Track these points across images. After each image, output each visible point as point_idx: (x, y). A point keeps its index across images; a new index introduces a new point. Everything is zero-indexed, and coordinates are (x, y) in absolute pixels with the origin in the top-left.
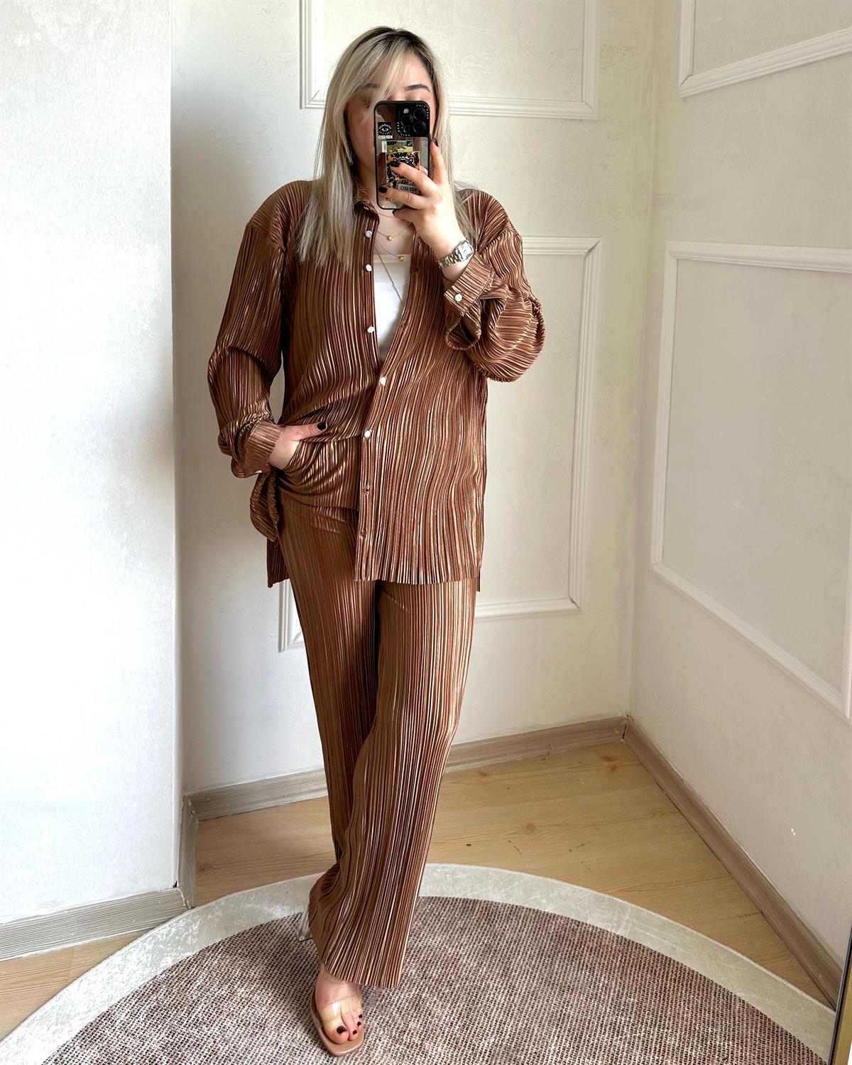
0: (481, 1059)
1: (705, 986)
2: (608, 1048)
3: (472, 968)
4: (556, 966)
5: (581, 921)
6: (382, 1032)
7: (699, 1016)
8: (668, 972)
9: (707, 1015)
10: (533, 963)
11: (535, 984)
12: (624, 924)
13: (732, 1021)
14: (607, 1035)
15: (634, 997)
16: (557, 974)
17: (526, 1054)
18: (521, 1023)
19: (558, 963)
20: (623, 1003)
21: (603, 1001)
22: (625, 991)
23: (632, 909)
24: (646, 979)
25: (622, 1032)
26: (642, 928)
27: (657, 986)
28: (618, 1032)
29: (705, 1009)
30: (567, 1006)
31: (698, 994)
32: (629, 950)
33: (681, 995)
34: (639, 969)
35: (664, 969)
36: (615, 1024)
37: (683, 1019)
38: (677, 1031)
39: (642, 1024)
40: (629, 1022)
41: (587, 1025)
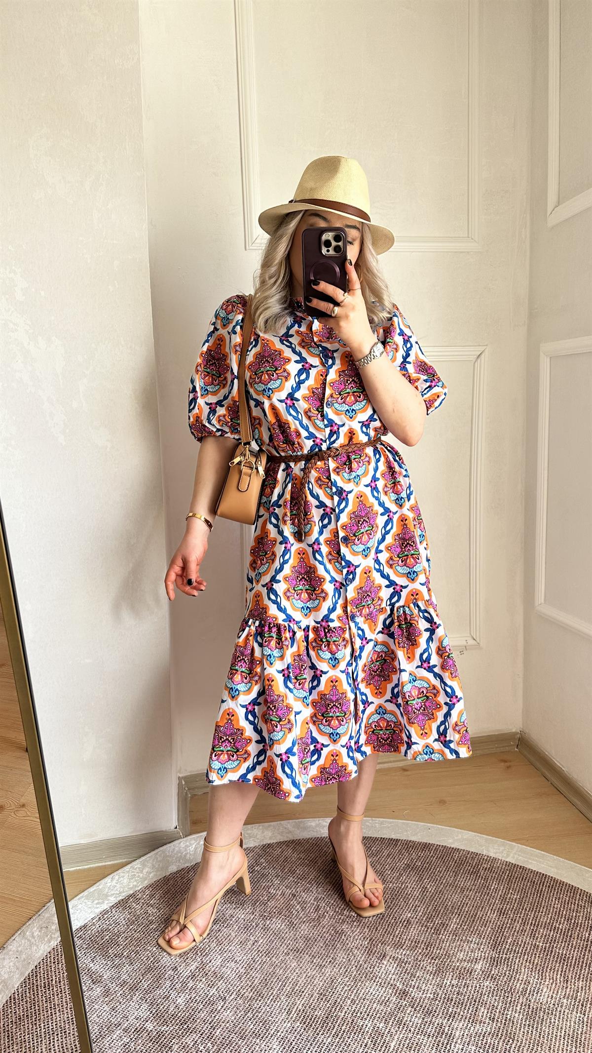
0: (401, 925)
1: (573, 890)
2: (496, 922)
3: (395, 876)
4: (459, 877)
5: (479, 853)
6: (328, 909)
7: (566, 906)
8: (544, 882)
9: (573, 906)
10: (441, 875)
11: (442, 886)
12: (512, 855)
14: (495, 914)
15: (517, 895)
16: (459, 881)
17: (434, 923)
18: (431, 907)
19: (460, 875)
20: (508, 898)
21: (494, 897)
22: (511, 891)
23: (518, 847)
24: (527, 885)
25: (507, 913)
26: (526, 857)
27: (535, 889)
28: (504, 913)
29: (572, 903)
30: (466, 898)
31: (567, 895)
32: (515, 869)
33: (553, 895)
34: (522, 880)
35: (541, 880)
36: (502, 909)
37: (554, 907)
38: (548, 914)
39: (522, 910)
40: (513, 908)
41: (480, 909)
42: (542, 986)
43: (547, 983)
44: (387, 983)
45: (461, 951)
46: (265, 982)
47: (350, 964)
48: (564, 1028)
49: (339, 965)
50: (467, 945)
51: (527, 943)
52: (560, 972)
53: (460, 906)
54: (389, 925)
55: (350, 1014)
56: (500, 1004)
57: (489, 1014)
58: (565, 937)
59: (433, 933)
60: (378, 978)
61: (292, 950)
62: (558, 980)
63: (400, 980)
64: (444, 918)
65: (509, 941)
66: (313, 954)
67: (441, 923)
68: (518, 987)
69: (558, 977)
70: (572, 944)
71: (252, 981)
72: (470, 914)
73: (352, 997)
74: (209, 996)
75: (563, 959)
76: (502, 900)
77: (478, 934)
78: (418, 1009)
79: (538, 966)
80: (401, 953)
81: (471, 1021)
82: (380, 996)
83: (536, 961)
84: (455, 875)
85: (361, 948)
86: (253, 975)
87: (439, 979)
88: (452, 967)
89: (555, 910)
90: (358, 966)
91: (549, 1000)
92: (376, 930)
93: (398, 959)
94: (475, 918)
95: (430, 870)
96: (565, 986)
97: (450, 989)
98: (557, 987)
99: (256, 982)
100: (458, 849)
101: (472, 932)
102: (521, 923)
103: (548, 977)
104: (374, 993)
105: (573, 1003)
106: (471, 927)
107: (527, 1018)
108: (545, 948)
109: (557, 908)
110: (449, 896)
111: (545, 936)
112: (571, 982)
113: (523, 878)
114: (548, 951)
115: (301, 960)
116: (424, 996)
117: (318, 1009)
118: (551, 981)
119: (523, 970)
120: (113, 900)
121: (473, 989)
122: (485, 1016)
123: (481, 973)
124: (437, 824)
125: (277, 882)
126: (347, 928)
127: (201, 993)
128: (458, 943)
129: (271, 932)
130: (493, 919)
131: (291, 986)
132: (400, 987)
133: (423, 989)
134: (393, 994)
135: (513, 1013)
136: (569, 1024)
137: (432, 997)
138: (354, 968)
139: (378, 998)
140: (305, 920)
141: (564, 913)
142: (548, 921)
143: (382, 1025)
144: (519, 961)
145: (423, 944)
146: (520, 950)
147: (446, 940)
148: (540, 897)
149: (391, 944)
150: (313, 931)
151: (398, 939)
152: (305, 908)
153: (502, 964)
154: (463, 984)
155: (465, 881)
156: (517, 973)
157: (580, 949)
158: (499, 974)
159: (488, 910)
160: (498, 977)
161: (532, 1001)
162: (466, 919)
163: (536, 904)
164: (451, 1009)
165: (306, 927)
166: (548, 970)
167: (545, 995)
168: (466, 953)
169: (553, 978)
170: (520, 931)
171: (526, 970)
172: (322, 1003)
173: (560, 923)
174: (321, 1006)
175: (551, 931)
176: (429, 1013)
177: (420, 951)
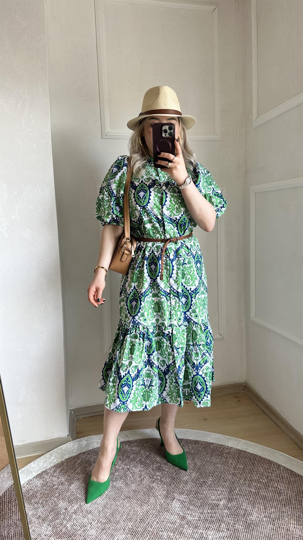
0: (183, 483)
1: (270, 462)
2: (231, 480)
4: (213, 457)
6: (146, 475)
7: (266, 471)
8: (255, 459)
9: (270, 470)
10: (204, 456)
11: (204, 462)
12: (240, 445)
13: (279, 472)
14: (231, 476)
15: (242, 466)
16: (213, 459)
17: (200, 481)
19: (213, 456)
20: (237, 467)
21: (230, 467)
22: (239, 464)
23: (243, 441)
24: (247, 461)
25: (237, 475)
26: (246, 446)
27: (251, 462)
28: (235, 475)
29: (269, 469)
30: (216, 468)
31: (267, 465)
32: (241, 453)
33: (260, 465)
34: (245, 458)
35: (254, 458)
36: (234, 473)
37: (260, 471)
38: (257, 475)
39: (244, 473)
40: (240, 472)
41: (223, 473)
42: (253, 512)
43: (256, 510)
44: (175, 513)
45: (213, 495)
46: (112, 514)
47: (157, 504)
48: (264, 532)
49: (151, 504)
50: (216, 492)
51: (246, 490)
52: (262, 504)
53: (213, 472)
54: (177, 483)
55: (156, 529)
56: (232, 521)
57: (226, 527)
58: (265, 486)
59: (199, 486)
60: (170, 511)
61: (127, 497)
62: (261, 508)
63: (182, 511)
64: (205, 479)
65: (237, 489)
66: (137, 499)
67: (203, 481)
68: (241, 513)
69: (262, 507)
70: (269, 490)
71: (106, 514)
72: (218, 476)
73: (157, 521)
74: (83, 523)
75: (264, 498)
76: (234, 469)
77: (222, 486)
78: (190, 525)
79: (252, 501)
80: (182, 497)
81: (217, 531)
82: (171, 519)
83: (251, 499)
84: (211, 457)
85: (162, 495)
86: (106, 511)
87: (201, 510)
88: (208, 503)
89: (261, 473)
90: (161, 505)
91: (257, 519)
92: (170, 486)
93: (181, 500)
94: (220, 478)
95: (198, 454)
96: (265, 511)
97: (207, 515)
98: (261, 512)
99: (108, 514)
100: (213, 443)
101: (219, 485)
102: (244, 480)
103: (256, 507)
104: (168, 518)
105: (268, 520)
106: (218, 483)
107: (245, 528)
108: (255, 492)
109: (262, 472)
110: (208, 467)
111: (256, 486)
112: (268, 509)
113: (245, 457)
114: (257, 494)
115: (131, 502)
116: (194, 519)
117: (139, 527)
118: (258, 509)
119: (244, 504)
120: (35, 474)
121: (219, 514)
122: (224, 528)
123: (223, 506)
124: (202, 431)
125: (120, 462)
126: (155, 485)
127: (79, 521)
128: (212, 491)
129: (116, 488)
130: (230, 478)
131: (126, 516)
132: (182, 515)
133: (193, 515)
134: (178, 518)
135: (239, 526)
136: (266, 531)
137: (198, 519)
138: (158, 506)
139: (170, 521)
140: (134, 481)
141: (265, 474)
142: (257, 479)
143: (172, 534)
144: (242, 499)
145: (194, 492)
146: (243, 494)
147: (205, 490)
148: (253, 466)
149: (178, 493)
150: (138, 487)
151: (181, 490)
152: (134, 475)
153: (234, 501)
154: (214, 512)
155: (216, 459)
156: (241, 505)
157: (273, 492)
158: (232, 506)
159: (227, 474)
160: (231, 508)
161: (248, 519)
162: (216, 479)
163: (251, 470)
164: (207, 525)
165: (134, 485)
166: (257, 503)
167: (254, 517)
168: (215, 496)
169: (259, 507)
170: (243, 484)
171: (246, 503)
172: (142, 524)
173: (263, 479)
174: (141, 526)
175: (258, 483)
176: (196, 527)
177: (192, 496)
